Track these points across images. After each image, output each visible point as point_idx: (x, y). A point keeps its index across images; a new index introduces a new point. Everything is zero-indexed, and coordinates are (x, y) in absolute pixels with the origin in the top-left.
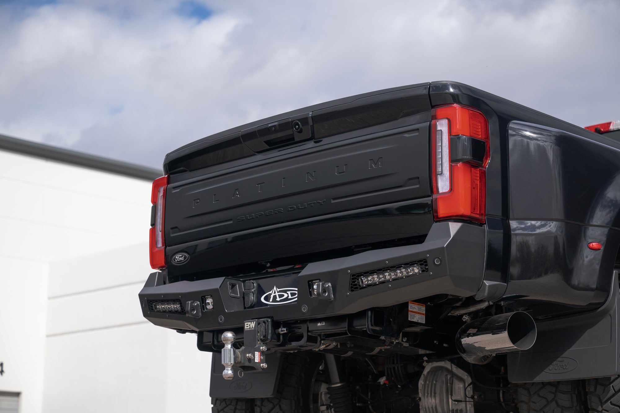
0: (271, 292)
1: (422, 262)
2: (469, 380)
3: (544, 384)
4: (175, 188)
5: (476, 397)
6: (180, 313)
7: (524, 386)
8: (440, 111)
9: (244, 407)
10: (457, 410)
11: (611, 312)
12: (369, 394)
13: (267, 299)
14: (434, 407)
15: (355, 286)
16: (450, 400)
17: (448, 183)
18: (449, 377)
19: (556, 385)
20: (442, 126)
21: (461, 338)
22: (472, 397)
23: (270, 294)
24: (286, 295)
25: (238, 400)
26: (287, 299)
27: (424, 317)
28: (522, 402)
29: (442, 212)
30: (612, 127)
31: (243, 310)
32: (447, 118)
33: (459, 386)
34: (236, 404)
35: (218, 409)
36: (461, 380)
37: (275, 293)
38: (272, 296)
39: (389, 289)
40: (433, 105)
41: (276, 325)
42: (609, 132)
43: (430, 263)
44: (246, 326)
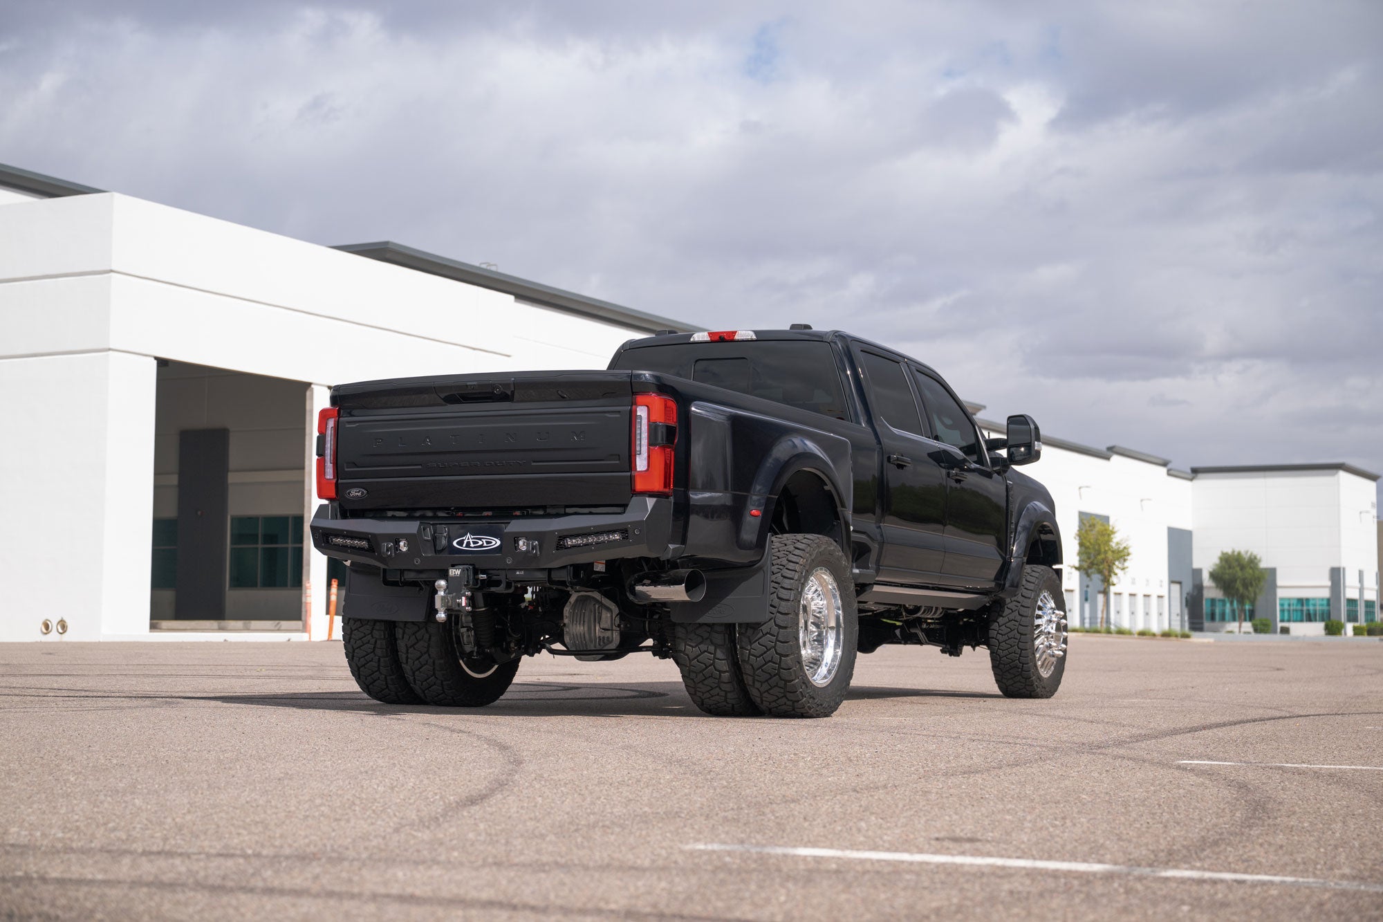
0: (464, 538)
1: (624, 531)
2: (616, 610)
3: (701, 625)
4: (349, 422)
5: (622, 626)
6: (367, 550)
7: (681, 625)
8: (640, 398)
9: (383, 628)
10: (604, 637)
11: (765, 569)
12: (509, 617)
13: (460, 543)
14: (582, 633)
15: (560, 546)
16: (597, 628)
17: (645, 463)
18: (597, 606)
19: (711, 626)
20: (642, 412)
21: (635, 585)
22: (619, 626)
23: (463, 540)
24: (480, 543)
25: (376, 621)
26: (482, 546)
27: (604, 565)
28: (679, 638)
29: (639, 486)
30: (737, 337)
31: (434, 555)
32: (648, 406)
33: (606, 616)
34: (374, 625)
35: (351, 628)
36: (608, 609)
37: (468, 539)
38: (465, 542)
39: (592, 550)
40: (634, 391)
41: (476, 572)
42: (733, 341)
43: (630, 532)
44: (450, 572)
